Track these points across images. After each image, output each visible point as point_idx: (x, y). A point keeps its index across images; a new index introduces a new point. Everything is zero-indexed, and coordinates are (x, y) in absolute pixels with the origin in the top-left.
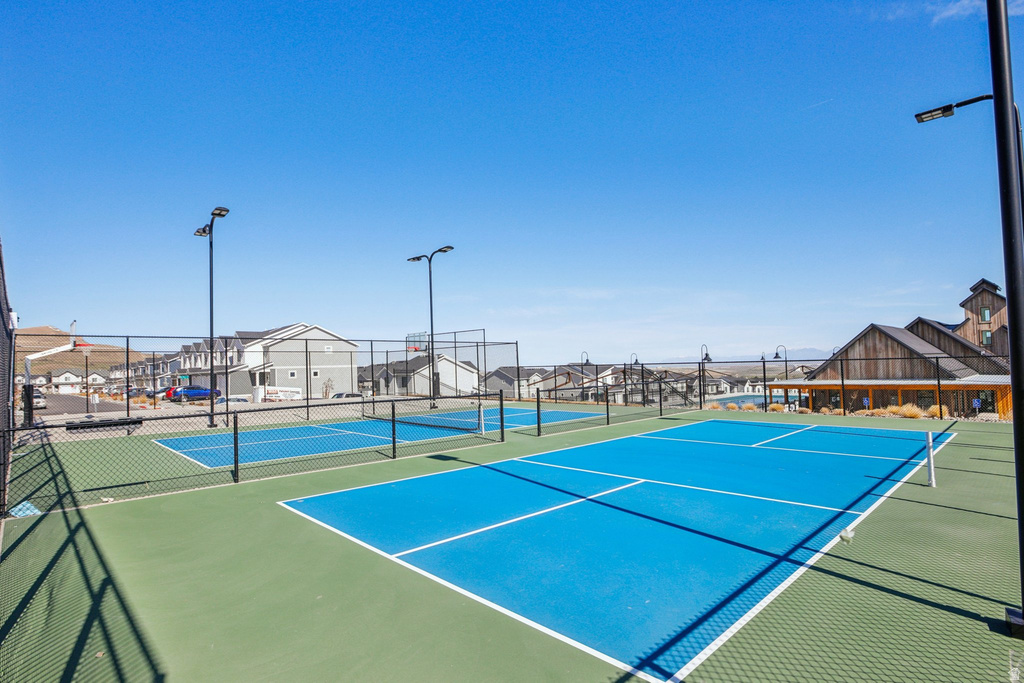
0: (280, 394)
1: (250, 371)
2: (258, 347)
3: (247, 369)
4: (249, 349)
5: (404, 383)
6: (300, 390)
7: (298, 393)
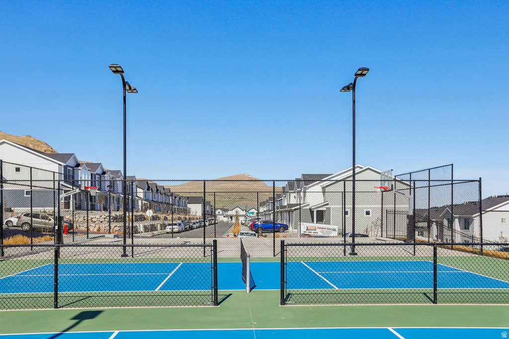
0: (318, 230)
1: (310, 209)
2: (317, 187)
3: (308, 207)
4: (309, 190)
5: (467, 224)
6: (336, 227)
7: (334, 230)
